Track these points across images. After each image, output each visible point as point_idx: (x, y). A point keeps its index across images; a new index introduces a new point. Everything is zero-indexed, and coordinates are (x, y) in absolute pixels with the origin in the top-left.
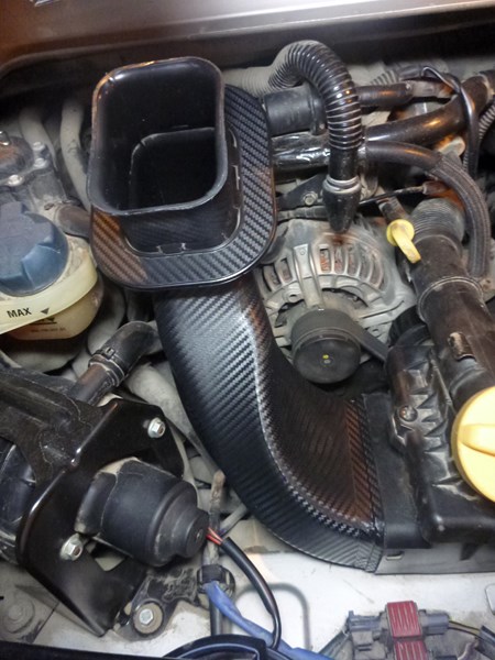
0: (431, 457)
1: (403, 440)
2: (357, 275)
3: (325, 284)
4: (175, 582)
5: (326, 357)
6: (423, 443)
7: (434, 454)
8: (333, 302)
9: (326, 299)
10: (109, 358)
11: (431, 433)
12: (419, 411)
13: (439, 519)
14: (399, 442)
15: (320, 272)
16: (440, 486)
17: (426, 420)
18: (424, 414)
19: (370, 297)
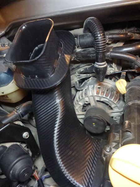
1: (104, 158)
2: (108, 98)
3: (97, 99)
5: (94, 124)
8: (101, 106)
9: (98, 104)
10: (17, 110)
12: (112, 149)
15: (95, 94)
19: (113, 106)
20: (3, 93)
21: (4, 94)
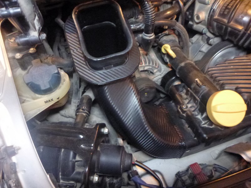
0: (196, 118)
1: (185, 115)
2: (151, 64)
3: (141, 69)
4: (117, 181)
5: (146, 94)
6: (193, 115)
7: (197, 117)
8: (144, 75)
10: (85, 110)
11: (194, 111)
12: (187, 105)
13: (205, 136)
14: (183, 116)
16: (202, 126)
17: (191, 107)
18: (189, 105)
19: (155, 71)
20: (58, 99)
21: (60, 99)
